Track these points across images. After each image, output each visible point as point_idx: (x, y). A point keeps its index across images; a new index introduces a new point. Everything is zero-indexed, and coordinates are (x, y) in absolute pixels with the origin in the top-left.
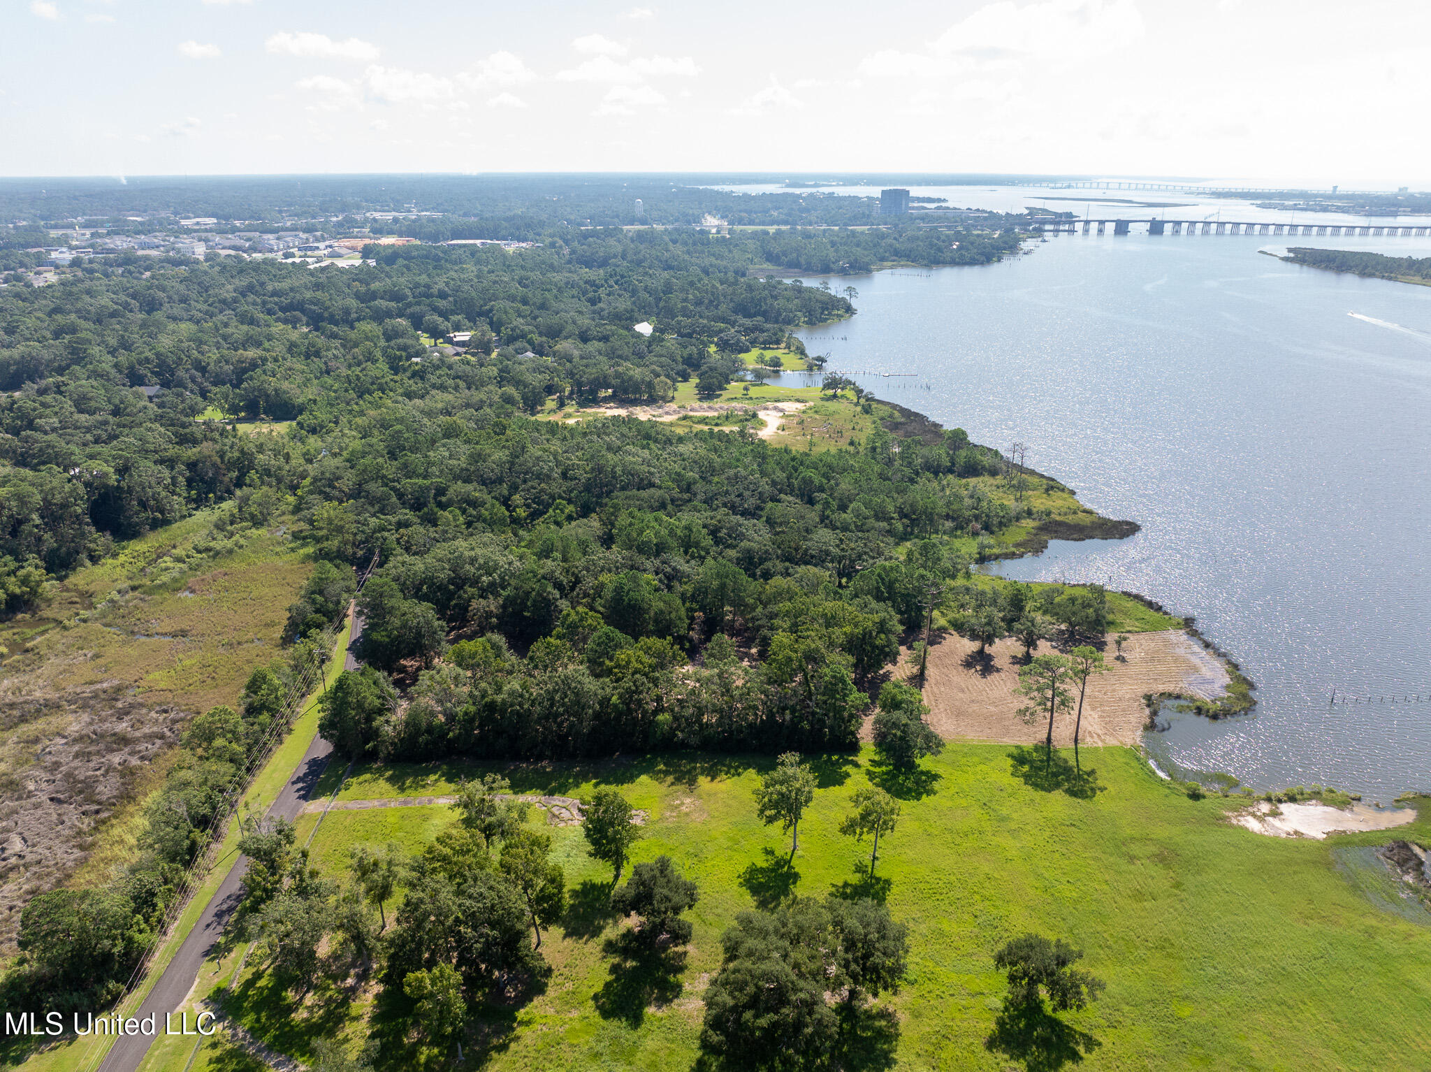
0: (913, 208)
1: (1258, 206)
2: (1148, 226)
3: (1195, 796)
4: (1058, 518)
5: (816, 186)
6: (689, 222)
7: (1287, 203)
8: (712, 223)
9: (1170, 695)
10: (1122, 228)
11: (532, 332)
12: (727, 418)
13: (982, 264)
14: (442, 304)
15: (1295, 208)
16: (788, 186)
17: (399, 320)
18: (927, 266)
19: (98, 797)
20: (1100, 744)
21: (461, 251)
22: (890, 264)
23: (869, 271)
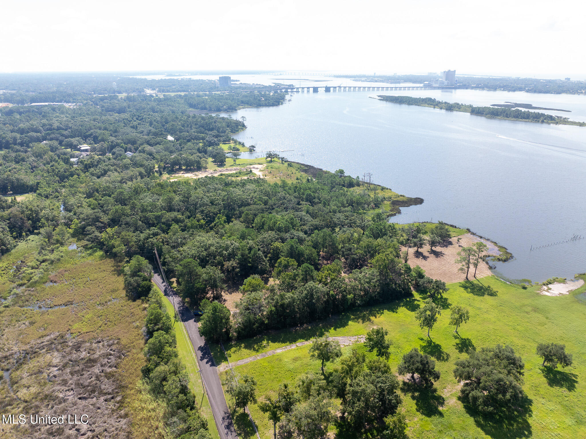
0: (233, 84)
1: (354, 80)
2: (324, 89)
3: (524, 288)
4: (395, 199)
5: (180, 75)
6: (140, 92)
7: (362, 79)
8: (149, 92)
9: (486, 256)
10: (316, 90)
11: (122, 143)
12: (240, 173)
13: (277, 105)
14: (65, 133)
15: (366, 81)
16: (167, 76)
17: (44, 142)
18: (256, 107)
19: (105, 391)
20: (482, 277)
21: (46, 108)
22: (242, 107)
23: (236, 110)
